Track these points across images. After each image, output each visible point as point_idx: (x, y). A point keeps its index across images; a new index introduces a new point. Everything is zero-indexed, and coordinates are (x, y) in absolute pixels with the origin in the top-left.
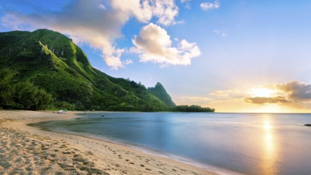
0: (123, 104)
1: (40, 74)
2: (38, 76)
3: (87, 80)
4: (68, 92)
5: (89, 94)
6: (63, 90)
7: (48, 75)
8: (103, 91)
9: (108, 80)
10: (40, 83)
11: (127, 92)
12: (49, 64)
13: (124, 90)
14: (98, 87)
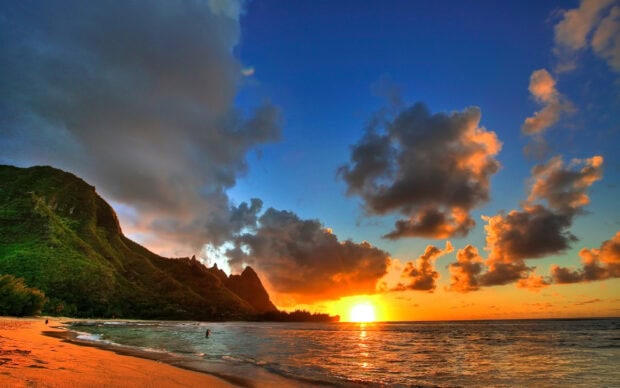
0: (170, 307)
1: (22, 252)
2: (20, 256)
3: (108, 263)
4: (68, 285)
5: (106, 288)
6: (62, 280)
7: (38, 254)
8: (134, 283)
9: (148, 261)
10: (20, 267)
11: (180, 285)
12: (43, 234)
13: (174, 281)
14: (125, 275)
